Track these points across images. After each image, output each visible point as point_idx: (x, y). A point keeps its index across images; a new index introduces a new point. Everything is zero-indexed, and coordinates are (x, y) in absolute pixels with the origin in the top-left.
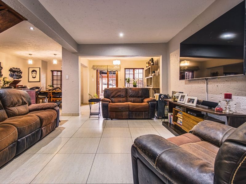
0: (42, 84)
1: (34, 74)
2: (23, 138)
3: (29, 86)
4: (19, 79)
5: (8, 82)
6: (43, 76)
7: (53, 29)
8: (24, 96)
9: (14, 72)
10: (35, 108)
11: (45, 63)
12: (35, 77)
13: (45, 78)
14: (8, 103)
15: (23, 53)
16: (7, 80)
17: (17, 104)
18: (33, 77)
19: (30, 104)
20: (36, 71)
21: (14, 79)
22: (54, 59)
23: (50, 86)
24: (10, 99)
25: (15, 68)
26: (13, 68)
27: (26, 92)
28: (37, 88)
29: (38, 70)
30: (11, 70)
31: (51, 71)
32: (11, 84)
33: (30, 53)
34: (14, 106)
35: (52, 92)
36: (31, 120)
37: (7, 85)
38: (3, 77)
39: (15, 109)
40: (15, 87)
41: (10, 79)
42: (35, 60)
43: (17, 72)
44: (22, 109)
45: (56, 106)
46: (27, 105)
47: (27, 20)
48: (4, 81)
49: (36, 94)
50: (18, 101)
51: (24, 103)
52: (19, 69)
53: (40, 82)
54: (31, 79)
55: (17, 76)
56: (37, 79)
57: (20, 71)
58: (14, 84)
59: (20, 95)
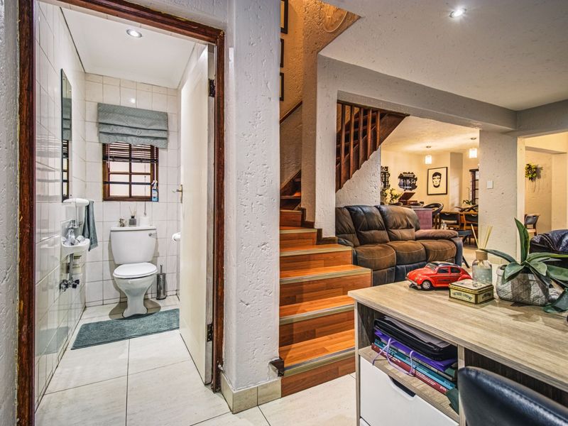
0: (450, 198)
1: (437, 180)
2: (403, 266)
3: (428, 201)
4: (413, 191)
5: (396, 197)
6: (454, 184)
7: (448, 112)
8: (409, 217)
9: (405, 178)
10: (423, 235)
11: (457, 157)
12: (439, 186)
13: (458, 186)
14: (391, 225)
15: (417, 147)
16: (395, 193)
17: (400, 226)
18: (434, 186)
19: (417, 229)
20: (440, 175)
21: (405, 190)
22: (471, 148)
23: (468, 203)
24: (393, 219)
25: (406, 173)
26: (404, 173)
27: (414, 212)
28: (437, 205)
29: (443, 172)
30: (401, 177)
31: (470, 171)
32: (400, 199)
33: (428, 145)
34: (397, 228)
35: (466, 215)
36: (414, 247)
37: (396, 201)
38: (391, 188)
39: (397, 232)
40: (405, 204)
41: (400, 191)
42: (438, 155)
43: (410, 179)
44: (406, 233)
45: (456, 237)
46: (414, 230)
47: (409, 115)
48: (392, 195)
49: (433, 217)
50: (402, 222)
51: (409, 227)
52: (412, 173)
53: (446, 194)
54: (432, 190)
55: (410, 185)
56: (442, 189)
57: (414, 176)
58: (405, 199)
59: (405, 214)
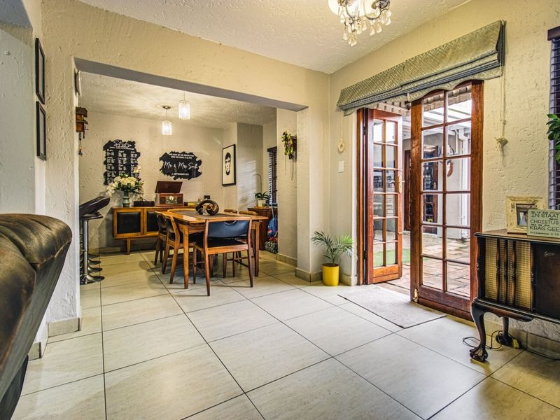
0: (240, 190)
1: (228, 164)
6: (244, 169)
9: (175, 161)
12: (229, 172)
13: (255, 173)
18: (226, 173)
20: (230, 156)
21: (175, 179)
25: (178, 153)
26: (172, 153)
30: (165, 158)
31: (268, 150)
43: (186, 161)
52: (191, 154)
53: (235, 184)
55: (184, 171)
57: (195, 158)
